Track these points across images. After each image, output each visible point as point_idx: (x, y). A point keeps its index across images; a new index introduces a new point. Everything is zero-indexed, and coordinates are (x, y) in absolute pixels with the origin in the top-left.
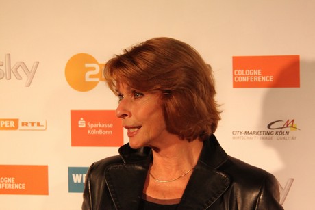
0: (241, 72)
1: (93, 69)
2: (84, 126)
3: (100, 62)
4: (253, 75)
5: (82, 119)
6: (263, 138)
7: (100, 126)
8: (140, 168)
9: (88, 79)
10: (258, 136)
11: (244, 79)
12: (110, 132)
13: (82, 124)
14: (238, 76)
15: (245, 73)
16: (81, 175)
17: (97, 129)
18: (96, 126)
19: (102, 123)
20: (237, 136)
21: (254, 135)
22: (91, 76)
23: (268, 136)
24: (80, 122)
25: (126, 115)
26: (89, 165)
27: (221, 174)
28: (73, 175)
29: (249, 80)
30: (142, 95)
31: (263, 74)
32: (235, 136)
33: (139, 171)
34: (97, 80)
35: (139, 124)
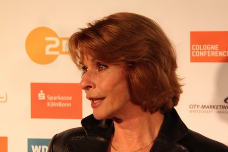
0: (199, 47)
1: (54, 42)
2: (44, 98)
3: (60, 36)
4: (211, 50)
5: (42, 91)
6: (219, 112)
7: (59, 98)
8: (102, 139)
9: (48, 52)
10: (214, 110)
11: (202, 54)
12: (69, 105)
13: (41, 96)
14: (196, 51)
15: (202, 48)
16: (40, 147)
17: (57, 101)
18: (55, 98)
19: (62, 95)
20: (193, 109)
21: (211, 109)
22: (51, 50)
23: (224, 110)
24: (39, 95)
25: (91, 87)
26: (51, 137)
27: (181, 146)
28: (33, 147)
29: (207, 55)
30: (107, 67)
31: (220, 49)
32: (192, 109)
33: (102, 142)
34: (57, 53)
35: (103, 95)
